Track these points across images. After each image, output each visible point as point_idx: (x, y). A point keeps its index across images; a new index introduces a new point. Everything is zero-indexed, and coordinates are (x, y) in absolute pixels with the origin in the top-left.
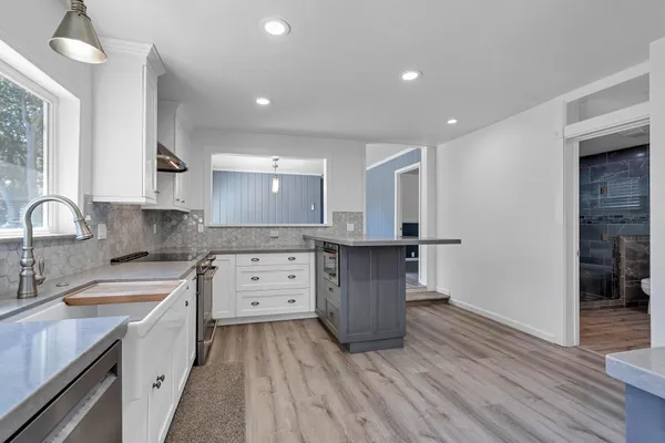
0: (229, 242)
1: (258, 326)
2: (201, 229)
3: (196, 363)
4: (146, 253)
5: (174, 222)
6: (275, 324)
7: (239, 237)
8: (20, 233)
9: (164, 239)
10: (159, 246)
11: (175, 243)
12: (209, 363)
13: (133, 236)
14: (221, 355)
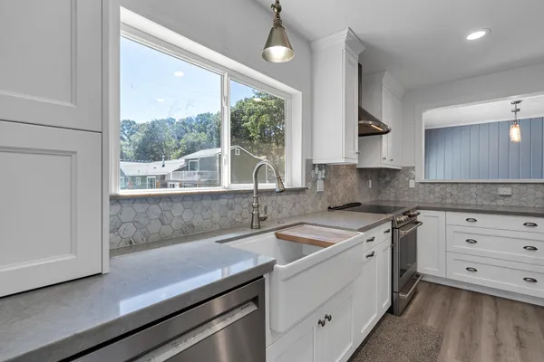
0: (443, 198)
1: (476, 297)
2: (412, 184)
3: (391, 311)
4: (359, 204)
5: (388, 179)
6: (501, 302)
7: (455, 193)
8: (250, 186)
9: (379, 192)
10: (374, 199)
11: (388, 197)
12: (406, 316)
13: (349, 188)
14: (421, 313)
